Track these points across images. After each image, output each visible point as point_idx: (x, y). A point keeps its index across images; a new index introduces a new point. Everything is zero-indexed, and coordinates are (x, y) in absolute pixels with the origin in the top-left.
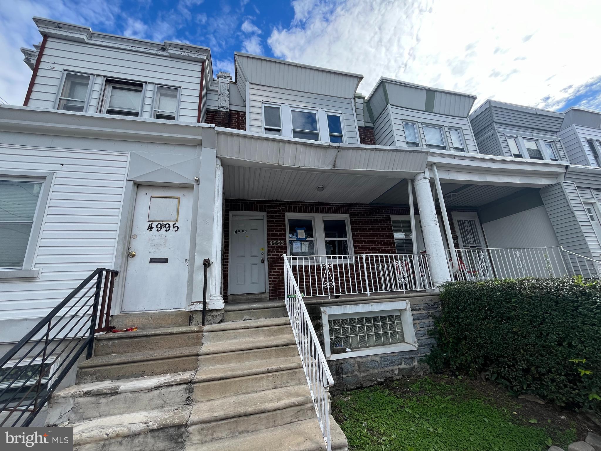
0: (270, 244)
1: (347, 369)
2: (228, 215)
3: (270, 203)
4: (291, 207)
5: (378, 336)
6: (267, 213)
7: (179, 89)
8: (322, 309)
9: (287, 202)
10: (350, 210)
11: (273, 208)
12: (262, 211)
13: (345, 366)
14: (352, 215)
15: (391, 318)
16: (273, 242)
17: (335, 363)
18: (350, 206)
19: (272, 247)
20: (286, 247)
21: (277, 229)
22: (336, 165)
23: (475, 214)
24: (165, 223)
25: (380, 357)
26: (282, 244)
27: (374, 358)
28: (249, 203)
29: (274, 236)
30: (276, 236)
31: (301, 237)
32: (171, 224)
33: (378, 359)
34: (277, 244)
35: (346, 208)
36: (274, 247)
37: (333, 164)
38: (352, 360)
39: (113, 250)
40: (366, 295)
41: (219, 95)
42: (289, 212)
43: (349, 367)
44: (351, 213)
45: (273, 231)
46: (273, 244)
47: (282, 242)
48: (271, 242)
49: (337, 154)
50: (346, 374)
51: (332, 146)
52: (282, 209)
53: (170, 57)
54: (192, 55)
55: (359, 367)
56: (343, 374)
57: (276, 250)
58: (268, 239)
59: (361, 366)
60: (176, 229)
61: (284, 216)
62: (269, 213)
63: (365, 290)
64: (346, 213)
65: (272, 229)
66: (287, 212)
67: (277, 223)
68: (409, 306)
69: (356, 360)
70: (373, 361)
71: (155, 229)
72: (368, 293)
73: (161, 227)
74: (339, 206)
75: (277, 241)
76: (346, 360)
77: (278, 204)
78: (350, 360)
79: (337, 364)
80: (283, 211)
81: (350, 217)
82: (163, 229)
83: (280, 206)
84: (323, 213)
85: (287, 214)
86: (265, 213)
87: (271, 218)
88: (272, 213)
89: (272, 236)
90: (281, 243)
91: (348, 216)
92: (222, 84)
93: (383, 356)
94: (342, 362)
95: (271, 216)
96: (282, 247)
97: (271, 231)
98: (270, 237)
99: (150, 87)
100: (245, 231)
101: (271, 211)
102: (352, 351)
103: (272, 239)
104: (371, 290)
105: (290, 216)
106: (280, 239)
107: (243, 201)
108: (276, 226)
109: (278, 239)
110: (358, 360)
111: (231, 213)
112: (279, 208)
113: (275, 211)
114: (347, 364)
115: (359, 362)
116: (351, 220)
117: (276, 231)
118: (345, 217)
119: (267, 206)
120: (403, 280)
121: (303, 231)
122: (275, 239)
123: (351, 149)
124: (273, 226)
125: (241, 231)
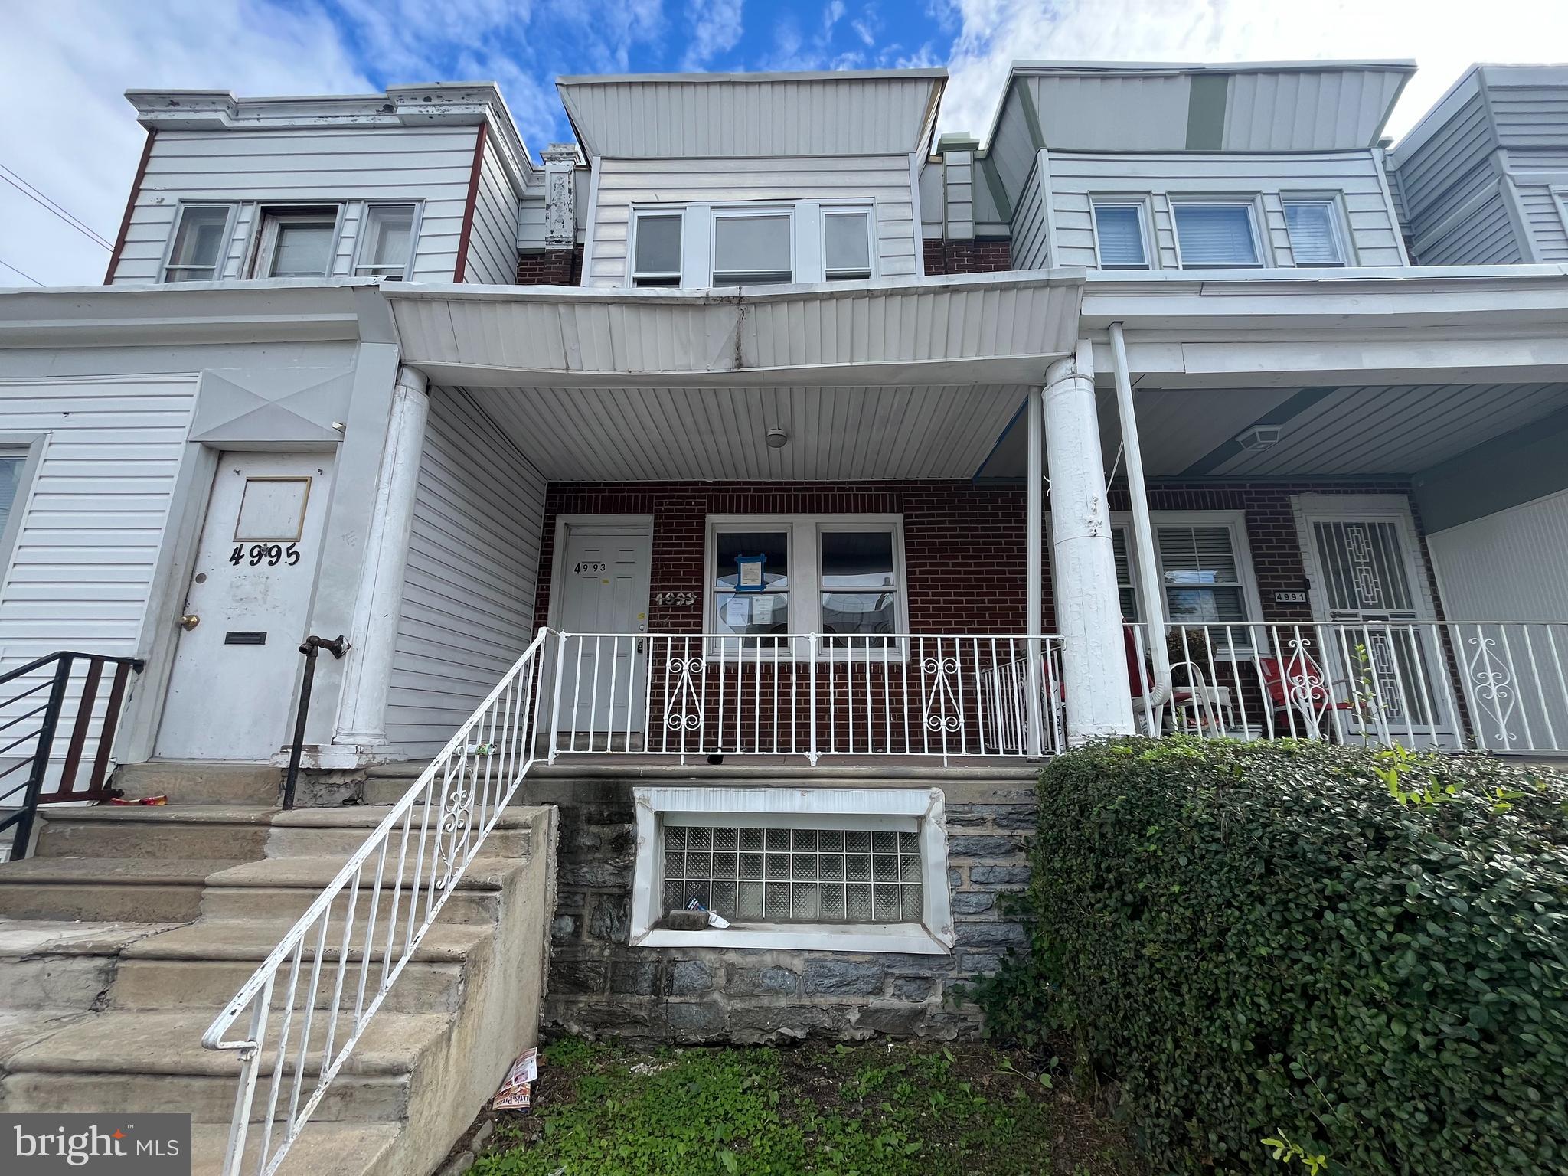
0: (656, 603)
1: (688, 981)
2: (554, 525)
3: (665, 490)
4: (724, 497)
5: (830, 894)
6: (656, 518)
7: (418, 205)
8: (638, 793)
9: (715, 483)
10: (907, 502)
11: (671, 503)
12: (643, 512)
13: (685, 973)
14: (911, 516)
15: (883, 839)
16: (664, 596)
17: (654, 956)
18: (907, 489)
19: (661, 610)
20: (701, 610)
21: (679, 559)
22: (744, 359)
23: (1403, 500)
24: (270, 545)
25: (806, 961)
26: (688, 603)
27: (785, 960)
28: (610, 491)
29: (669, 580)
30: (675, 580)
31: (750, 584)
32: (284, 546)
33: (798, 965)
34: (675, 603)
35: (892, 496)
36: (666, 609)
37: (735, 356)
38: (712, 956)
39: (140, 610)
40: (806, 761)
41: (548, 207)
42: (717, 512)
43: (696, 976)
44: (906, 509)
45: (668, 566)
46: (664, 603)
47: (689, 595)
48: (661, 596)
49: (739, 323)
50: (681, 993)
51: (714, 299)
52: (697, 503)
53: (404, 126)
54: (454, 111)
55: (729, 981)
56: (670, 994)
57: (672, 617)
58: (652, 588)
59: (736, 978)
60: (294, 557)
61: (703, 524)
62: (661, 517)
63: (803, 745)
64: (892, 511)
65: (664, 559)
66: (710, 512)
67: (680, 545)
68: (939, 807)
69: (725, 957)
70: (779, 967)
71: (247, 559)
72: (813, 754)
73: (260, 555)
74: (869, 489)
75: (675, 595)
76: (692, 954)
77: (686, 490)
78: (703, 954)
79: (659, 962)
80: (700, 510)
81: (905, 524)
82: (265, 560)
83: (693, 497)
84: (819, 511)
85: (712, 518)
86: (648, 519)
87: (665, 531)
88: (667, 517)
89: (662, 580)
90: (687, 599)
91: (898, 518)
92: (555, 176)
93: (817, 960)
94: (678, 956)
95: (665, 524)
96: (688, 609)
97: (662, 566)
98: (660, 581)
99: (354, 211)
100: (600, 567)
101: (667, 510)
102: (730, 928)
103: (663, 588)
104: (823, 745)
105: (721, 523)
106: (685, 588)
107: (594, 487)
108: (677, 552)
109: (677, 588)
110: (731, 957)
111: (561, 521)
112: (689, 503)
113: (678, 510)
114: (690, 966)
115: (733, 964)
116: (906, 530)
117: (675, 566)
118: (890, 523)
119: (658, 497)
120: (943, 722)
121: (758, 566)
122: (670, 588)
123: (783, 302)
124: (670, 552)
125: (590, 567)
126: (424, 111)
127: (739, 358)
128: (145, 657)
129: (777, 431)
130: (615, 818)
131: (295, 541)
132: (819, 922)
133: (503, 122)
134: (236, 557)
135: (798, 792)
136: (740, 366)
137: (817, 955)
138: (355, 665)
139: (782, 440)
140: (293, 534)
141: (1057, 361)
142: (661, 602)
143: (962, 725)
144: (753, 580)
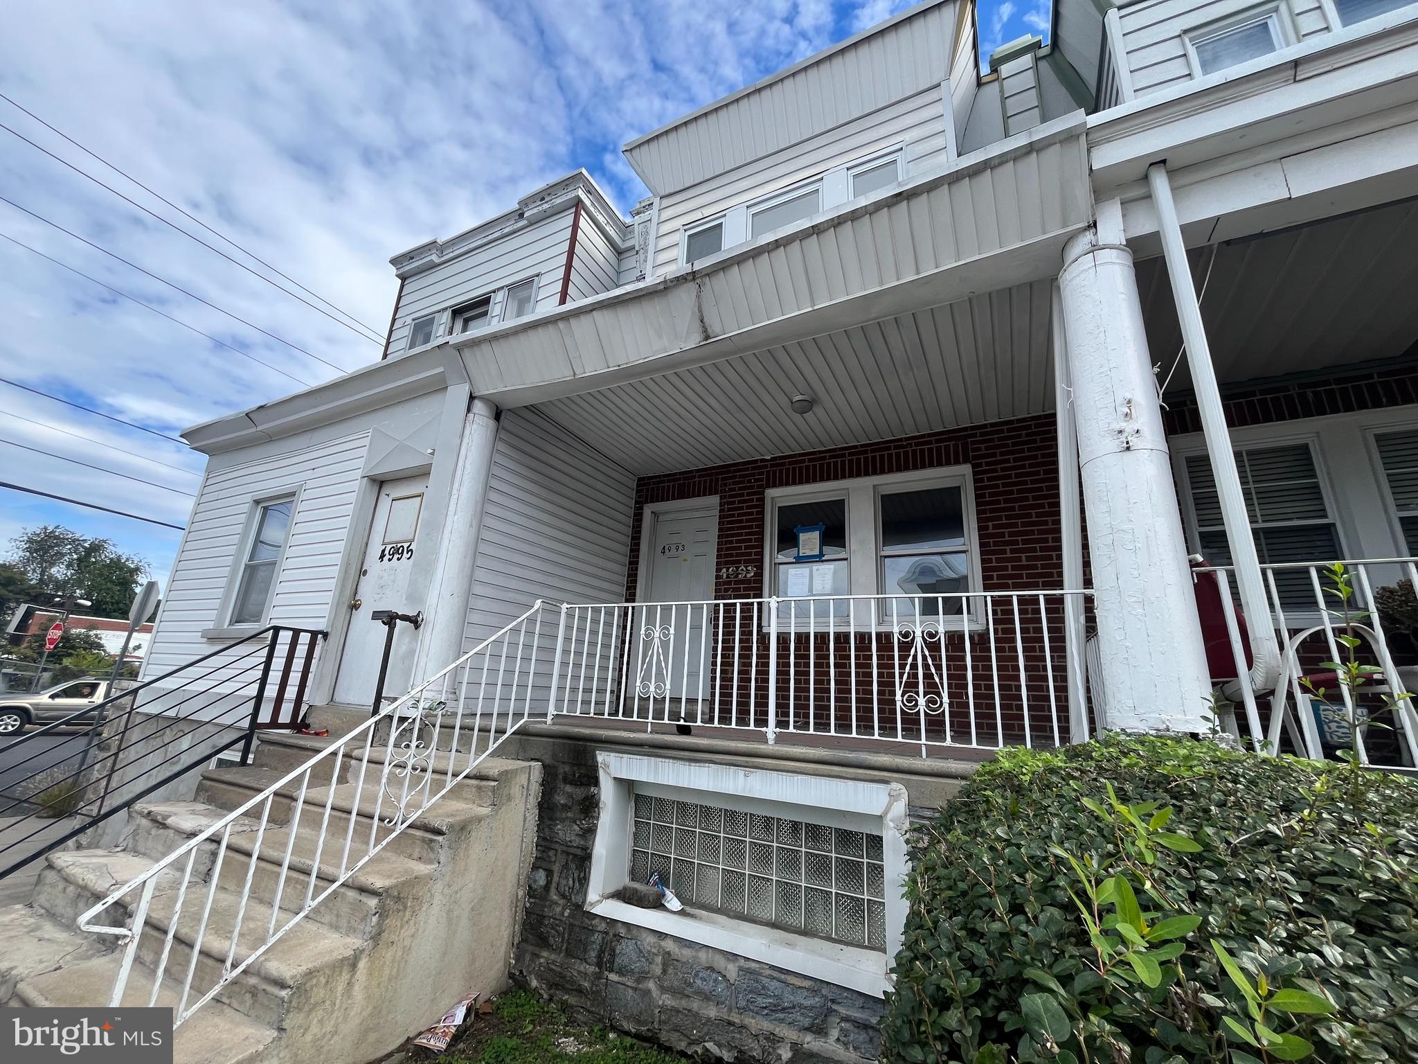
0: (721, 577)
1: (626, 961)
2: (641, 514)
3: (728, 472)
4: (781, 471)
6: (721, 498)
7: (536, 278)
8: (601, 757)
9: (773, 459)
10: (974, 450)
11: (734, 483)
12: (711, 494)
13: (626, 951)
14: (980, 465)
16: (728, 570)
17: (602, 927)
18: (974, 435)
19: (725, 583)
20: (761, 582)
21: (741, 534)
22: (709, 330)
24: (399, 545)
25: (741, 969)
26: (749, 576)
27: (720, 963)
28: (685, 479)
29: (732, 555)
30: (738, 555)
31: (809, 553)
32: (406, 545)
33: (732, 970)
34: (737, 576)
35: (956, 446)
36: (729, 583)
37: (701, 330)
38: (651, 939)
39: (329, 597)
40: (763, 738)
41: (637, 252)
42: (774, 486)
43: (634, 957)
44: (975, 458)
45: (731, 542)
46: (728, 577)
47: (750, 568)
48: (724, 570)
49: (698, 297)
50: (621, 973)
51: (671, 281)
52: (756, 480)
53: (531, 224)
54: (559, 201)
55: (664, 971)
56: (611, 971)
57: (734, 590)
58: (718, 564)
59: (670, 971)
60: (410, 554)
61: (762, 500)
62: (725, 497)
63: (762, 721)
64: (957, 462)
65: (728, 536)
66: (768, 486)
67: (741, 521)
68: (900, 807)
69: (663, 943)
70: (712, 969)
71: (387, 557)
72: (771, 730)
73: (393, 554)
74: (930, 443)
75: (737, 568)
76: (635, 932)
77: (747, 469)
78: (644, 935)
79: (606, 933)
80: (759, 487)
81: (975, 473)
82: (396, 556)
83: (754, 475)
84: (875, 473)
85: (771, 493)
86: (714, 500)
87: (729, 510)
88: (730, 496)
89: (726, 556)
90: (748, 571)
91: (966, 470)
92: (641, 226)
93: (753, 971)
94: (623, 932)
95: (729, 503)
96: (748, 581)
97: (726, 543)
98: (725, 558)
99: (499, 297)
100: (681, 548)
101: (731, 490)
102: (682, 913)
103: (726, 563)
104: (783, 723)
105: (781, 496)
106: (746, 562)
107: (671, 477)
108: (739, 528)
109: (739, 562)
110: (669, 945)
111: (648, 510)
112: (749, 481)
113: (740, 489)
114: (631, 944)
115: (669, 953)
116: (975, 481)
117: (737, 542)
118: (958, 475)
119: (723, 479)
120: (922, 701)
121: (815, 536)
122: (733, 563)
123: (732, 265)
124: (732, 529)
125: (673, 547)
126: (540, 208)
127: (705, 330)
128: (329, 630)
129: (800, 397)
130: (584, 780)
131: (411, 541)
132: (774, 925)
133: (595, 196)
134: (382, 557)
135: (741, 772)
136: (707, 337)
137: (753, 965)
138: (428, 635)
139: (808, 405)
140: (411, 537)
141: (1071, 238)
142: (725, 576)
143: (946, 706)
144: (812, 550)
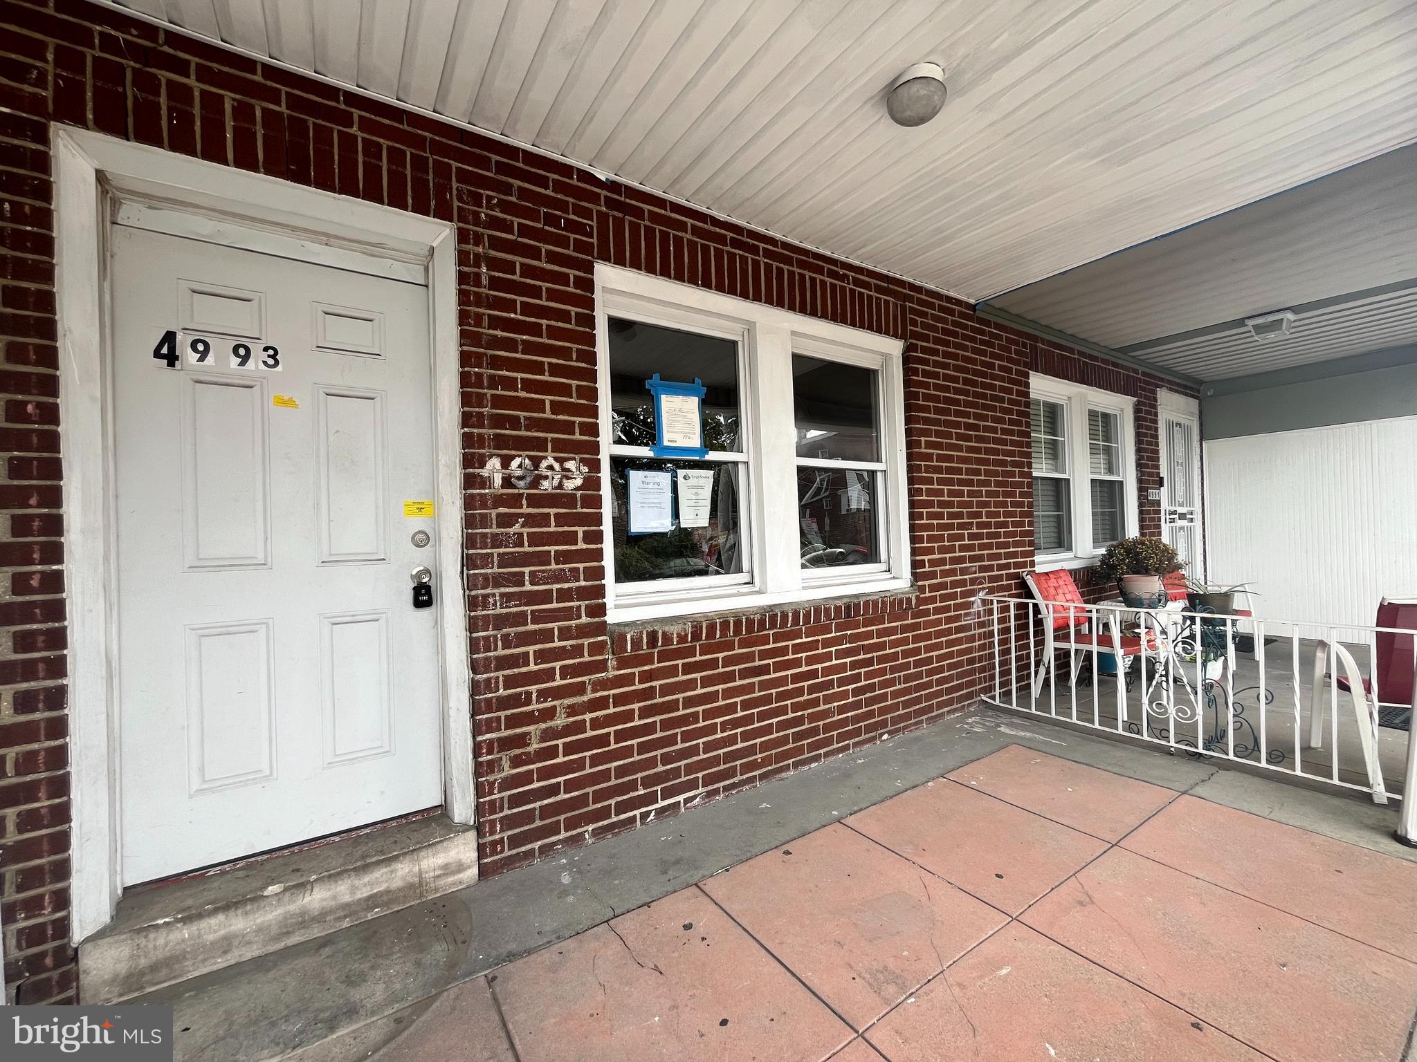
0: (484, 482)
2: (41, 162)
4: (634, 229)
6: (462, 236)
9: (613, 186)
10: (912, 322)
11: (504, 207)
16: (506, 463)
18: (911, 300)
19: (499, 501)
20: (597, 502)
21: (538, 368)
26: (568, 485)
29: (514, 423)
30: (533, 424)
31: (679, 443)
34: (535, 483)
35: (896, 307)
36: (515, 500)
42: (620, 261)
44: (915, 335)
45: (510, 384)
46: (507, 482)
47: (571, 465)
48: (494, 463)
52: (572, 226)
57: (530, 520)
58: (467, 440)
61: (589, 286)
62: (478, 240)
64: (883, 331)
65: (496, 363)
66: (605, 258)
67: (534, 330)
74: (868, 285)
75: (536, 462)
77: (543, 182)
80: (581, 247)
81: (907, 360)
83: (563, 206)
85: (607, 275)
86: (441, 234)
87: (490, 282)
88: (497, 244)
89: (497, 421)
90: (565, 473)
91: (894, 347)
96: (569, 500)
97: (494, 382)
98: (487, 424)
100: (258, 354)
101: (494, 223)
103: (500, 442)
105: (627, 292)
106: (559, 446)
108: (529, 348)
109: (541, 445)
111: (79, 154)
113: (525, 232)
116: (907, 371)
117: (528, 385)
118: (882, 353)
119: (463, 176)
121: (691, 405)
122: (522, 444)
125: (221, 350)
142: (498, 481)
144: (686, 435)
